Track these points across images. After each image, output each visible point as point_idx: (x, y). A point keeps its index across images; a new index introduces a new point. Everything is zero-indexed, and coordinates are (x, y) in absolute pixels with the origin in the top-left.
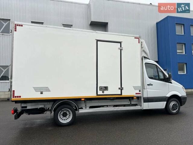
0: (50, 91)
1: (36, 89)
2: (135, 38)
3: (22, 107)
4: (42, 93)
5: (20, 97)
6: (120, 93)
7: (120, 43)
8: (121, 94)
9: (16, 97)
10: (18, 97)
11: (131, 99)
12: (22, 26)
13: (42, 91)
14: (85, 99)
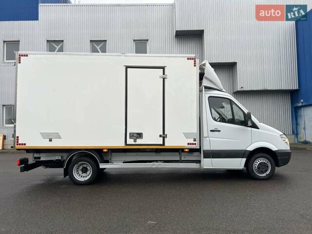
0: (60, 138)
1: (44, 135)
2: (188, 59)
3: (35, 158)
4: (50, 140)
5: (25, 144)
6: (162, 143)
7: (163, 68)
8: (164, 144)
9: (20, 144)
10: (22, 144)
11: (180, 151)
12: (27, 56)
13: (51, 138)
14: (108, 149)
